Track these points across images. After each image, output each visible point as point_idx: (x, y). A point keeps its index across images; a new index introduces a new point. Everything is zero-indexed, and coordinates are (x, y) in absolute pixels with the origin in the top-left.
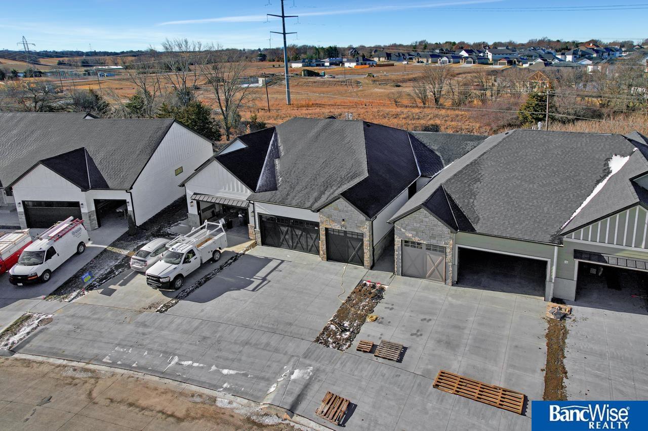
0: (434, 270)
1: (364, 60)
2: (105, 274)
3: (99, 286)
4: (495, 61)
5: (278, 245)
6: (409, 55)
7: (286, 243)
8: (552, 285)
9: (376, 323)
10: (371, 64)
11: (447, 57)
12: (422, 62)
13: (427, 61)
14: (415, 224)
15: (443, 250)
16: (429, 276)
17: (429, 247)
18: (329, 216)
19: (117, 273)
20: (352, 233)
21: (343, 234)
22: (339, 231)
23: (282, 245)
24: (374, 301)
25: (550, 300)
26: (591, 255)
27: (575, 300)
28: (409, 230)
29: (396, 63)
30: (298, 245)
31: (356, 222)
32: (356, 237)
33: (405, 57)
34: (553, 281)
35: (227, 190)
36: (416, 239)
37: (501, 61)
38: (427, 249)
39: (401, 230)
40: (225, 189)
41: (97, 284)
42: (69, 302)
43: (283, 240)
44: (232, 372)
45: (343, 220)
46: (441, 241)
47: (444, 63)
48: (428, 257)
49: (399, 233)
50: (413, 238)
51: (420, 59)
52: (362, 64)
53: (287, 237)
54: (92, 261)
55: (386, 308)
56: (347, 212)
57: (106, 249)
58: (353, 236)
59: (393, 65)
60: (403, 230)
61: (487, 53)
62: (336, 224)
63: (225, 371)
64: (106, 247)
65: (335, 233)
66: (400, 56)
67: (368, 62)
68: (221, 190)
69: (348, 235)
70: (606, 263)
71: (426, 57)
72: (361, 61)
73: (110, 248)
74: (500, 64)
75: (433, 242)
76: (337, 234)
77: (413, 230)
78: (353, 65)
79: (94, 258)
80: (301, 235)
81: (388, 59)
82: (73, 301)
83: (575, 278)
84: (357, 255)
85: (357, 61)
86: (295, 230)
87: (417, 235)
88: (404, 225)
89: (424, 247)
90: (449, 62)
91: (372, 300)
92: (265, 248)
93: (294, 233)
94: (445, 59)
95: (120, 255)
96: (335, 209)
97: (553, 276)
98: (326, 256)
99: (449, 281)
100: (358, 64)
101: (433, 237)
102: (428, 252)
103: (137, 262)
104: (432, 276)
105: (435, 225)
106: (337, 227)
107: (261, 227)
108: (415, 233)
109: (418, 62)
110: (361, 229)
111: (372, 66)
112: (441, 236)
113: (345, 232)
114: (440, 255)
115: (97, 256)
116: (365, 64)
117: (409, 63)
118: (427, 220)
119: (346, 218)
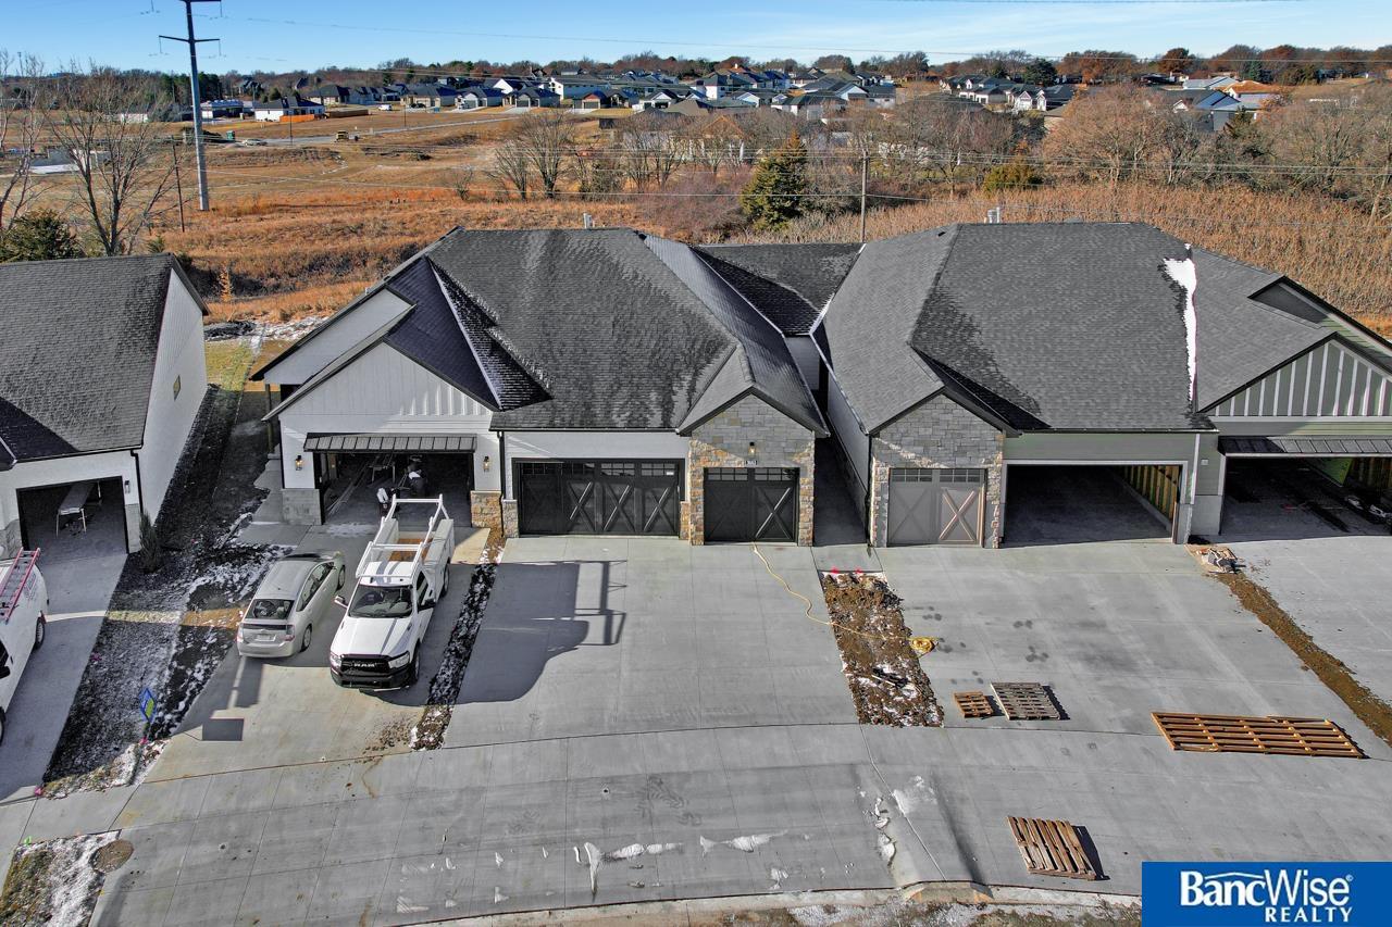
0: (957, 522)
1: (300, 104)
2: (167, 685)
3: (179, 720)
4: (576, 99)
5: (566, 529)
6: (387, 91)
7: (586, 521)
8: (1190, 509)
9: (938, 653)
10: (317, 112)
11: (474, 93)
12: (421, 106)
13: (432, 104)
14: (922, 431)
15: (979, 477)
16: (946, 537)
17: (946, 476)
18: (716, 442)
19: (200, 677)
20: (768, 471)
21: (745, 478)
22: (734, 471)
23: (576, 527)
24: (889, 609)
25: (1186, 540)
26: (1252, 442)
27: (1220, 533)
28: (909, 445)
29: (370, 109)
30: (619, 520)
31: (783, 445)
32: (777, 478)
33: (377, 96)
34: (1192, 503)
35: (412, 413)
36: (924, 462)
37: (588, 100)
38: (942, 480)
39: (889, 449)
40: (406, 412)
41: (168, 717)
42: (131, 782)
43: (578, 515)
44: (758, 840)
45: (752, 444)
46: (978, 458)
47: (468, 105)
48: (945, 496)
49: (886, 455)
50: (917, 462)
51: (416, 100)
52: (296, 113)
53: (589, 505)
54: (92, 659)
55: (925, 618)
56: (761, 425)
57: (106, 619)
58: (772, 478)
59: (365, 113)
60: (894, 447)
61: (553, 85)
62: (733, 456)
63: (742, 843)
64: (102, 613)
65: (725, 478)
66: (366, 93)
67: (309, 108)
68: (396, 417)
69: (757, 478)
70: (1282, 452)
71: (429, 94)
72: (294, 105)
73: (115, 615)
74: (587, 106)
75: (961, 462)
76: (731, 478)
77: (915, 444)
78: (276, 115)
79: (94, 650)
80: (628, 496)
81: (343, 101)
82: (141, 778)
83: (1221, 491)
84: (778, 520)
85: (286, 106)
86: (613, 486)
87: (925, 453)
88: (897, 437)
89: (936, 477)
90: (481, 104)
91: (885, 607)
92: (531, 542)
93: (608, 493)
94: (471, 97)
95: (162, 627)
96: (732, 422)
97: (1192, 494)
98: (702, 533)
99: (994, 539)
100: (287, 114)
101: (961, 452)
102: (945, 486)
103: (262, 634)
104: (953, 534)
105: (965, 427)
106: (735, 462)
107: (518, 494)
108: (921, 449)
109: (413, 106)
110: (796, 459)
111: (321, 116)
112: (976, 447)
113: (751, 472)
114: (970, 489)
115: (99, 644)
116: (304, 113)
117: (393, 108)
118: (949, 417)
119: (759, 440)
